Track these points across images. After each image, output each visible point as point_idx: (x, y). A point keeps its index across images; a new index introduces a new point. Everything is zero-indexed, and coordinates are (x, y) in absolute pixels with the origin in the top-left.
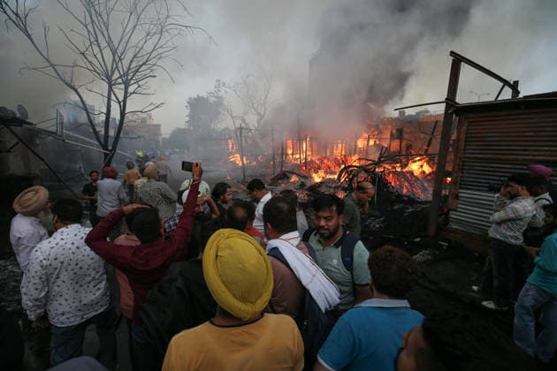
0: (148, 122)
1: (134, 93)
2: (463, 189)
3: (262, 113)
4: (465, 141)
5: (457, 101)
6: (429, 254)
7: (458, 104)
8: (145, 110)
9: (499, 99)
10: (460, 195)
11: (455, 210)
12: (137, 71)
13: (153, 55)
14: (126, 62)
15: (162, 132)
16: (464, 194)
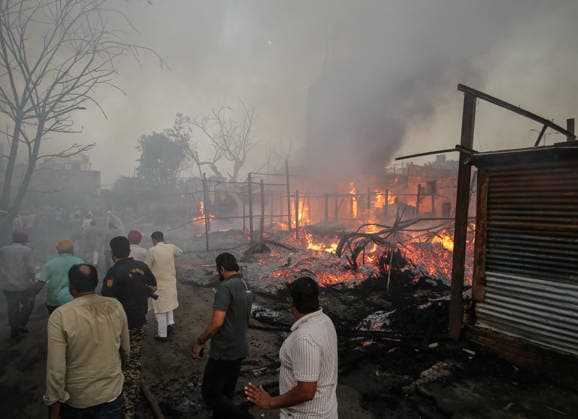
0: (82, 168)
1: (50, 130)
2: (492, 270)
3: (241, 157)
4: (488, 203)
5: (474, 148)
6: (446, 368)
7: (476, 152)
8: (67, 153)
9: (541, 144)
10: (488, 279)
11: (484, 302)
12: (59, 100)
13: (82, 80)
14: (42, 89)
15: (102, 183)
16: (493, 277)
